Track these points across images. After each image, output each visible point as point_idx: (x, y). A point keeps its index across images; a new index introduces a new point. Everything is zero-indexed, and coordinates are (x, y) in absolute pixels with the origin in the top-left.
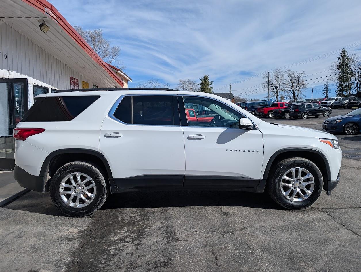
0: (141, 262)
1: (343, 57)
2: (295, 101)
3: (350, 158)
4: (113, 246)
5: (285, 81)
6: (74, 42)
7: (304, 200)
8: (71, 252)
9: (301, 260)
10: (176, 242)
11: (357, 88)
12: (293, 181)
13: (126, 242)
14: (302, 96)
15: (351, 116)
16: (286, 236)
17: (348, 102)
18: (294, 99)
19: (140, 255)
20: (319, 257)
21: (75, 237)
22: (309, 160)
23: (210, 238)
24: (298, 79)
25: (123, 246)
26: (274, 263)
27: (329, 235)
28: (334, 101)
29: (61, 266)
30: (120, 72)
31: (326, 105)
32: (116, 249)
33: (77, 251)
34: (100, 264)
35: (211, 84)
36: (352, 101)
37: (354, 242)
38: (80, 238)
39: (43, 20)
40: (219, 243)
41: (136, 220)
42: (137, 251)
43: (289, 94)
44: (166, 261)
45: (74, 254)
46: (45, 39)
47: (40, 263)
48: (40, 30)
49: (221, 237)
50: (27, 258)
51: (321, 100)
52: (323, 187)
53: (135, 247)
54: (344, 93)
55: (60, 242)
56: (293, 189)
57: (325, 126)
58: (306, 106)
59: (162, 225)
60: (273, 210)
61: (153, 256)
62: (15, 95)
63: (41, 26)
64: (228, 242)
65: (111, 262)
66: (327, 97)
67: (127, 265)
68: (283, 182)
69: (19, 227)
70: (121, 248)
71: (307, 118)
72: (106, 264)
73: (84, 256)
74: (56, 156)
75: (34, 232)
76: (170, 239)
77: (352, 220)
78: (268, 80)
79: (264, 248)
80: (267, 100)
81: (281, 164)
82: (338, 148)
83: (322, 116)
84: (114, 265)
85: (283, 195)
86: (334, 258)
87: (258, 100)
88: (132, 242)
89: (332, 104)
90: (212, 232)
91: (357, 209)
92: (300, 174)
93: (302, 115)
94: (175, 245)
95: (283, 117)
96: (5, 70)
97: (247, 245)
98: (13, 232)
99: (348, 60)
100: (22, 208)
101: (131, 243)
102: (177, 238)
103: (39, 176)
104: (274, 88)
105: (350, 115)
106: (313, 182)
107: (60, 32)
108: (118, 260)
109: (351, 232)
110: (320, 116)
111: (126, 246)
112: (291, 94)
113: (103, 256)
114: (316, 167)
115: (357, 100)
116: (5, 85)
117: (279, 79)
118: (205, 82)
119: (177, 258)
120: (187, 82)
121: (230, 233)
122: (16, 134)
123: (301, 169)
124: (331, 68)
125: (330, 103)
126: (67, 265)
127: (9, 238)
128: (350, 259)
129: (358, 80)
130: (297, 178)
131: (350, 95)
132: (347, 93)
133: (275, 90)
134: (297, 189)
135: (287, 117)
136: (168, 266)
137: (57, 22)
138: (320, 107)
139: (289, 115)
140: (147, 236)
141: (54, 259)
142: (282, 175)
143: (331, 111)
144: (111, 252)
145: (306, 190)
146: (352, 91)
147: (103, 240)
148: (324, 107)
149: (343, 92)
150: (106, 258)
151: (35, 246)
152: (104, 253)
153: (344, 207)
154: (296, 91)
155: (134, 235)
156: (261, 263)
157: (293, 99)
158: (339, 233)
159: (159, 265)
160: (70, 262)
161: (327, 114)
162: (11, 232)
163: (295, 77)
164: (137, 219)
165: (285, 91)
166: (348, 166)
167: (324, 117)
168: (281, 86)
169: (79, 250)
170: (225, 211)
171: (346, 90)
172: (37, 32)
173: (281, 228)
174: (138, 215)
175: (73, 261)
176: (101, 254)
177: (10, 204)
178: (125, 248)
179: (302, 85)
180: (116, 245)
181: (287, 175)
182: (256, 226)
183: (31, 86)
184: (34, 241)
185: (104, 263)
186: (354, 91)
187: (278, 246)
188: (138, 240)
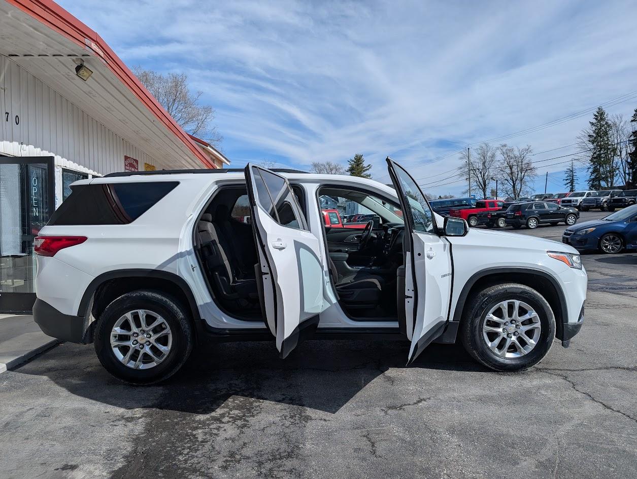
0: (247, 452)
1: (599, 121)
2: (516, 199)
3: (607, 292)
4: (200, 428)
5: (497, 164)
6: (132, 95)
7: (523, 355)
8: (133, 439)
9: (513, 448)
10: (306, 422)
11: (625, 175)
12: (505, 324)
13: (223, 423)
14: (528, 189)
15: (611, 221)
16: (491, 412)
17: (608, 199)
18: (515, 195)
19: (246, 441)
20: (544, 443)
21: (137, 416)
22: (531, 289)
23: (363, 416)
24: (520, 160)
25: (218, 429)
26: (468, 452)
27: (563, 410)
28: (584, 197)
29: (116, 458)
30: (209, 148)
31: (569, 204)
32: (206, 434)
33: (142, 436)
34: (180, 455)
35: (368, 169)
36: (616, 197)
37: (605, 420)
38: (146, 417)
39: (81, 59)
40: (379, 423)
41: (239, 390)
42: (242, 435)
43: (506, 186)
44: (289, 450)
45: (137, 440)
46: (84, 92)
47: (81, 455)
48: (77, 75)
49: (383, 414)
50: (58, 447)
51: (560, 196)
52: (555, 333)
53: (239, 431)
54: (603, 183)
55: (112, 423)
56: (505, 336)
57: (567, 239)
58: (534, 207)
59: (284, 397)
60: (470, 373)
61: (270, 443)
62: (32, 186)
63: (78, 69)
64: (393, 422)
65: (198, 453)
66: (572, 190)
67: (225, 457)
68: (487, 325)
69: (42, 400)
70: (215, 431)
71: (537, 228)
72: (190, 455)
73: (153, 444)
74: (105, 283)
75: (68, 408)
76: (297, 418)
77: (603, 388)
78: (468, 161)
79: (452, 430)
80: (467, 196)
81: (484, 295)
82: (581, 269)
83: (564, 223)
84: (204, 456)
85: (488, 348)
86: (569, 444)
87: (451, 197)
88: (233, 423)
89: (581, 202)
90: (367, 407)
91: (613, 370)
92: (516, 312)
93: (528, 221)
94: (305, 427)
95: (495, 225)
96: (16, 144)
97: (424, 426)
98: (33, 408)
99: (609, 126)
100: (45, 372)
101: (231, 423)
102: (309, 416)
103: (76, 315)
104: (479, 175)
105: (609, 220)
106: (538, 325)
107: (110, 79)
108: (210, 449)
109: (601, 405)
110: (559, 223)
111: (223, 429)
112: (509, 187)
113: (185, 443)
114: (544, 299)
115: (624, 195)
116: (15, 168)
117: (487, 160)
118: (358, 165)
119: (308, 446)
120: (327, 167)
121: (396, 408)
122: (39, 246)
123: (517, 303)
124: (579, 140)
125: (577, 201)
126: (125, 457)
127: (28, 417)
128: (596, 446)
129: (627, 161)
130: (511, 319)
131: (612, 188)
132: (607, 185)
133: (480, 179)
134: (511, 337)
135: (501, 225)
136: (293, 458)
137: (105, 62)
138: (560, 208)
139: (506, 222)
140: (257, 413)
141: (104, 448)
142: (486, 313)
143: (578, 214)
144: (197, 438)
145: (526, 338)
146: (616, 181)
147: (185, 419)
148: (565, 208)
149: (599, 183)
150: (190, 446)
151: (70, 428)
152: (187, 439)
153: (591, 368)
154: (518, 182)
155: (236, 412)
156: (447, 451)
157: (513, 195)
158: (580, 407)
159: (278, 457)
160: (130, 453)
161: (571, 220)
162: (28, 408)
163: (516, 157)
164: (240, 388)
165: (499, 182)
166: (603, 304)
167: (567, 224)
168: (491, 172)
169: (144, 435)
170: (390, 375)
171: (605, 179)
172: (71, 79)
173: (482, 400)
174: (241, 382)
175: (135, 451)
176: (181, 441)
177: (24, 366)
178: (221, 432)
179: (529, 171)
180: (206, 427)
181: (494, 314)
182: (440, 397)
183: (58, 170)
184: (68, 421)
185: (187, 454)
186: (620, 180)
187: (477, 426)
188: (242, 420)
